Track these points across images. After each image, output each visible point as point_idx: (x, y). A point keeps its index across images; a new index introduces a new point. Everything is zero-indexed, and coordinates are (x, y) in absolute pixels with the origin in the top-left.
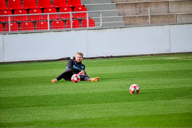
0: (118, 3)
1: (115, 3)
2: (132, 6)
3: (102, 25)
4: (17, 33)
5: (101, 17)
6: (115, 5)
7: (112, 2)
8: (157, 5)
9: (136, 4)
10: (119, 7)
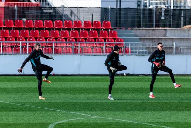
0: (141, 38)
1: (139, 38)
2: (150, 40)
3: (139, 53)
4: (89, 55)
5: (138, 47)
6: (139, 39)
7: (136, 37)
8: (166, 40)
9: (152, 39)
10: (141, 40)
